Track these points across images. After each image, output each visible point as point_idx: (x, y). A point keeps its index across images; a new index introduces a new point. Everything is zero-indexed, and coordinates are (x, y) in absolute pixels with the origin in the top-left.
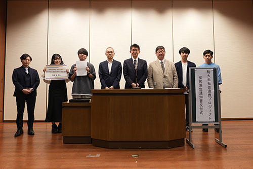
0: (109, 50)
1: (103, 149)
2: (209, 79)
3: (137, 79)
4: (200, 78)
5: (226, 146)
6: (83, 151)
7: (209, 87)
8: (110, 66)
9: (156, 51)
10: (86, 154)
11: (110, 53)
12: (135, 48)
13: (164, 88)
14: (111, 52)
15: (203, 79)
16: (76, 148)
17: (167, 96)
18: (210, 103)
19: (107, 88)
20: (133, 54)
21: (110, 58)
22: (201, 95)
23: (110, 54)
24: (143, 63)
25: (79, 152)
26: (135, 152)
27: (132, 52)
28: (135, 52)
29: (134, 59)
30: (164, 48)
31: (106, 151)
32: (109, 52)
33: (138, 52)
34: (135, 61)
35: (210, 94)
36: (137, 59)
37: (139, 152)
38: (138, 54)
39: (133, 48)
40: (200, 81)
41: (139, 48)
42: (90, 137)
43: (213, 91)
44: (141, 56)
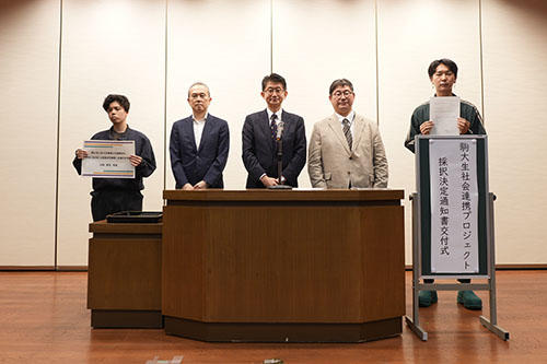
0: (197, 90)
1: (192, 343)
2: (465, 165)
3: (280, 163)
4: (443, 161)
5: (507, 335)
6: (140, 349)
7: (465, 187)
8: (199, 129)
9: (331, 92)
10: (148, 355)
11: (199, 98)
12: (275, 84)
13: (350, 187)
14: (202, 95)
15: (450, 166)
16: (121, 339)
17: (356, 208)
18: (466, 226)
19: (188, 187)
20: (268, 99)
21: (199, 110)
22: (445, 207)
23: (198, 100)
24: (295, 124)
25: (129, 349)
26: (274, 351)
27: (267, 95)
28: (275, 94)
29: (270, 113)
30: (350, 84)
31: (198, 348)
32: (195, 95)
33: (282, 95)
34: (275, 117)
35: (467, 204)
36: (279, 113)
37: (285, 352)
38: (281, 99)
39: (269, 85)
40: (442, 171)
41: (285, 85)
42: (160, 311)
43: (474, 195)
44: (289, 105)
